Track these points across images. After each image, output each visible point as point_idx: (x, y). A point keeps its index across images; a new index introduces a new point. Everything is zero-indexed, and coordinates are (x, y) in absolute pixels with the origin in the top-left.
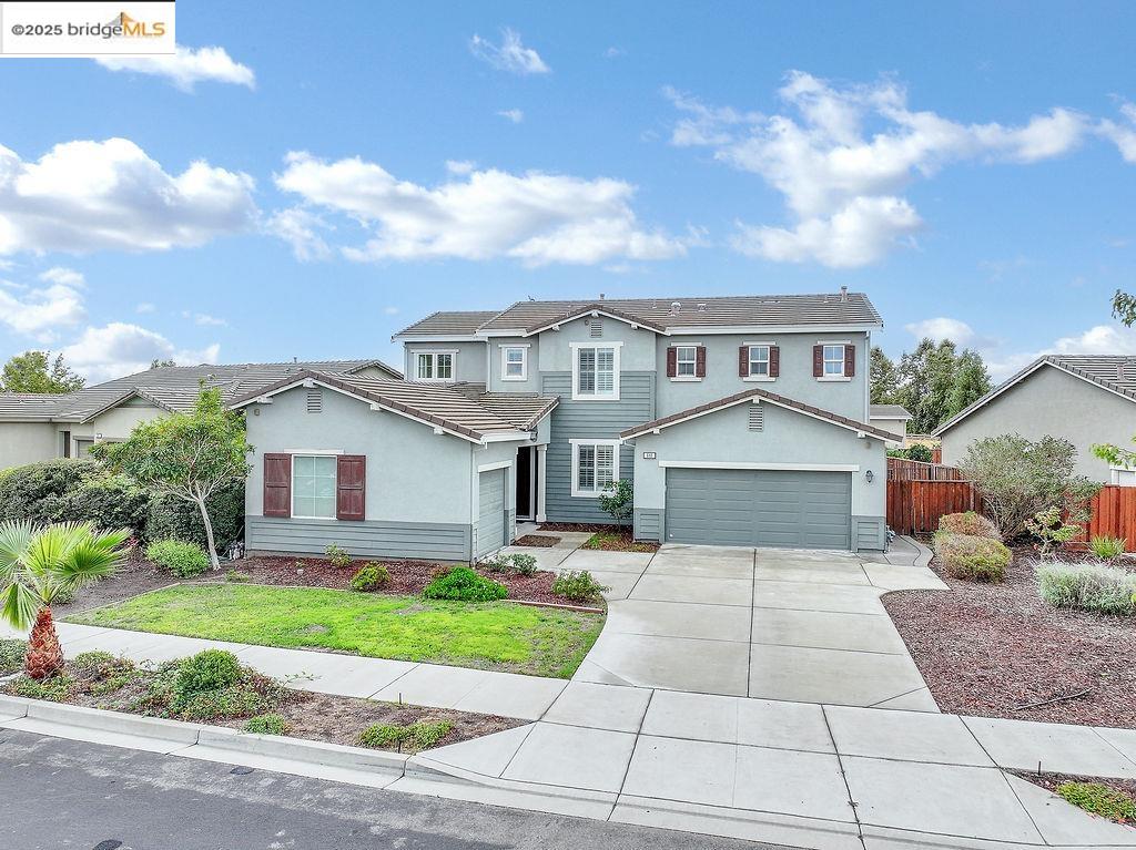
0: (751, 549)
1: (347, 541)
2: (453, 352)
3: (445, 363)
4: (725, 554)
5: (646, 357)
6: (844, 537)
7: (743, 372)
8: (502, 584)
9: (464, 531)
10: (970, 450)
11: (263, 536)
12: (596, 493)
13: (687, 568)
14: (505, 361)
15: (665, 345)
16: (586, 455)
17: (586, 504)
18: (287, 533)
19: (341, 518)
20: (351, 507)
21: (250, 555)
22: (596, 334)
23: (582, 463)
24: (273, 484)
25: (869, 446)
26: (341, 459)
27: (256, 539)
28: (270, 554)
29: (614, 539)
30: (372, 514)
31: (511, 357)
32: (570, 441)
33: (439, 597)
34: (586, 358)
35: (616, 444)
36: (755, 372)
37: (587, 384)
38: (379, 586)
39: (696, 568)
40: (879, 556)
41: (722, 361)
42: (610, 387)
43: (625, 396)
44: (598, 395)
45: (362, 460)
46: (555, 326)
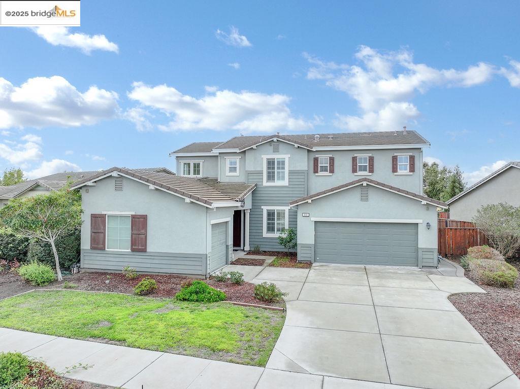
0: (363, 266)
1: (135, 264)
2: (201, 162)
3: (197, 166)
4: (349, 269)
5: (302, 163)
6: (414, 259)
7: (354, 171)
8: (222, 290)
9: (203, 258)
10: (478, 211)
11: (90, 261)
12: (276, 235)
13: (329, 278)
14: (228, 166)
15: (313, 156)
16: (271, 215)
17: (271, 241)
18: (103, 259)
19: (133, 250)
20: (139, 244)
21: (83, 271)
22: (276, 150)
23: (269, 219)
24: (95, 231)
25: (428, 209)
26: (133, 217)
27: (86, 262)
28: (94, 271)
29: (286, 260)
30: (150, 248)
31: (231, 163)
32: (262, 207)
33: (184, 300)
34: (271, 163)
35: (286, 209)
36: (360, 170)
37: (271, 177)
38: (150, 292)
39: (334, 279)
40: (434, 270)
41: (343, 165)
42: (283, 178)
43: (291, 183)
44: (277, 183)
45: (145, 218)
46: (254, 147)
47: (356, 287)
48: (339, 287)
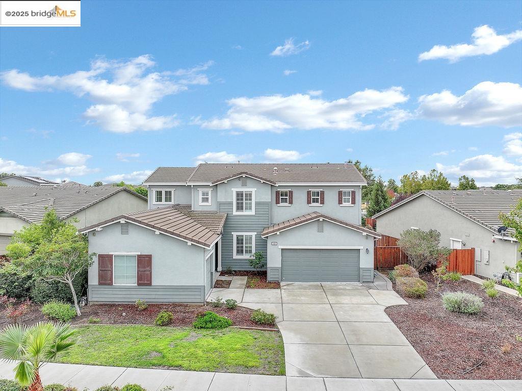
0: (319, 283)
1: (141, 297)
2: (173, 190)
3: (168, 194)
5: (266, 195)
6: (357, 276)
7: (309, 202)
9: (201, 289)
11: (97, 294)
12: (246, 256)
14: (201, 196)
15: (275, 190)
16: (240, 240)
17: (240, 261)
18: (111, 292)
19: (139, 284)
20: (144, 279)
21: (91, 304)
22: (244, 185)
23: (238, 243)
24: (103, 269)
25: (367, 238)
26: (139, 256)
27: (94, 296)
28: (102, 303)
29: (256, 280)
30: (155, 282)
31: (203, 194)
32: (232, 233)
34: (239, 195)
35: (254, 234)
36: (314, 202)
37: (240, 207)
38: (169, 323)
40: (371, 284)
41: (300, 197)
42: (251, 209)
43: (257, 213)
44: (245, 213)
45: (149, 257)
46: (226, 181)
47: (321, 306)
48: (309, 306)
